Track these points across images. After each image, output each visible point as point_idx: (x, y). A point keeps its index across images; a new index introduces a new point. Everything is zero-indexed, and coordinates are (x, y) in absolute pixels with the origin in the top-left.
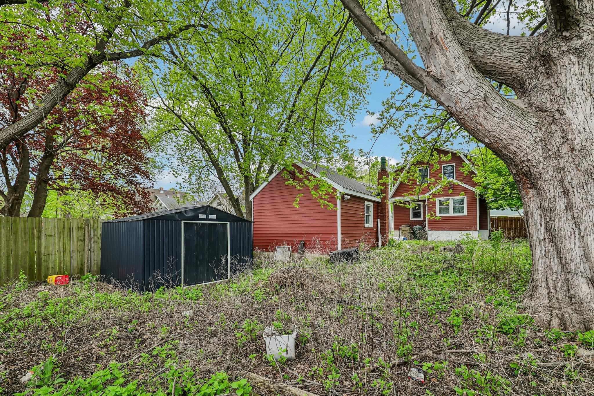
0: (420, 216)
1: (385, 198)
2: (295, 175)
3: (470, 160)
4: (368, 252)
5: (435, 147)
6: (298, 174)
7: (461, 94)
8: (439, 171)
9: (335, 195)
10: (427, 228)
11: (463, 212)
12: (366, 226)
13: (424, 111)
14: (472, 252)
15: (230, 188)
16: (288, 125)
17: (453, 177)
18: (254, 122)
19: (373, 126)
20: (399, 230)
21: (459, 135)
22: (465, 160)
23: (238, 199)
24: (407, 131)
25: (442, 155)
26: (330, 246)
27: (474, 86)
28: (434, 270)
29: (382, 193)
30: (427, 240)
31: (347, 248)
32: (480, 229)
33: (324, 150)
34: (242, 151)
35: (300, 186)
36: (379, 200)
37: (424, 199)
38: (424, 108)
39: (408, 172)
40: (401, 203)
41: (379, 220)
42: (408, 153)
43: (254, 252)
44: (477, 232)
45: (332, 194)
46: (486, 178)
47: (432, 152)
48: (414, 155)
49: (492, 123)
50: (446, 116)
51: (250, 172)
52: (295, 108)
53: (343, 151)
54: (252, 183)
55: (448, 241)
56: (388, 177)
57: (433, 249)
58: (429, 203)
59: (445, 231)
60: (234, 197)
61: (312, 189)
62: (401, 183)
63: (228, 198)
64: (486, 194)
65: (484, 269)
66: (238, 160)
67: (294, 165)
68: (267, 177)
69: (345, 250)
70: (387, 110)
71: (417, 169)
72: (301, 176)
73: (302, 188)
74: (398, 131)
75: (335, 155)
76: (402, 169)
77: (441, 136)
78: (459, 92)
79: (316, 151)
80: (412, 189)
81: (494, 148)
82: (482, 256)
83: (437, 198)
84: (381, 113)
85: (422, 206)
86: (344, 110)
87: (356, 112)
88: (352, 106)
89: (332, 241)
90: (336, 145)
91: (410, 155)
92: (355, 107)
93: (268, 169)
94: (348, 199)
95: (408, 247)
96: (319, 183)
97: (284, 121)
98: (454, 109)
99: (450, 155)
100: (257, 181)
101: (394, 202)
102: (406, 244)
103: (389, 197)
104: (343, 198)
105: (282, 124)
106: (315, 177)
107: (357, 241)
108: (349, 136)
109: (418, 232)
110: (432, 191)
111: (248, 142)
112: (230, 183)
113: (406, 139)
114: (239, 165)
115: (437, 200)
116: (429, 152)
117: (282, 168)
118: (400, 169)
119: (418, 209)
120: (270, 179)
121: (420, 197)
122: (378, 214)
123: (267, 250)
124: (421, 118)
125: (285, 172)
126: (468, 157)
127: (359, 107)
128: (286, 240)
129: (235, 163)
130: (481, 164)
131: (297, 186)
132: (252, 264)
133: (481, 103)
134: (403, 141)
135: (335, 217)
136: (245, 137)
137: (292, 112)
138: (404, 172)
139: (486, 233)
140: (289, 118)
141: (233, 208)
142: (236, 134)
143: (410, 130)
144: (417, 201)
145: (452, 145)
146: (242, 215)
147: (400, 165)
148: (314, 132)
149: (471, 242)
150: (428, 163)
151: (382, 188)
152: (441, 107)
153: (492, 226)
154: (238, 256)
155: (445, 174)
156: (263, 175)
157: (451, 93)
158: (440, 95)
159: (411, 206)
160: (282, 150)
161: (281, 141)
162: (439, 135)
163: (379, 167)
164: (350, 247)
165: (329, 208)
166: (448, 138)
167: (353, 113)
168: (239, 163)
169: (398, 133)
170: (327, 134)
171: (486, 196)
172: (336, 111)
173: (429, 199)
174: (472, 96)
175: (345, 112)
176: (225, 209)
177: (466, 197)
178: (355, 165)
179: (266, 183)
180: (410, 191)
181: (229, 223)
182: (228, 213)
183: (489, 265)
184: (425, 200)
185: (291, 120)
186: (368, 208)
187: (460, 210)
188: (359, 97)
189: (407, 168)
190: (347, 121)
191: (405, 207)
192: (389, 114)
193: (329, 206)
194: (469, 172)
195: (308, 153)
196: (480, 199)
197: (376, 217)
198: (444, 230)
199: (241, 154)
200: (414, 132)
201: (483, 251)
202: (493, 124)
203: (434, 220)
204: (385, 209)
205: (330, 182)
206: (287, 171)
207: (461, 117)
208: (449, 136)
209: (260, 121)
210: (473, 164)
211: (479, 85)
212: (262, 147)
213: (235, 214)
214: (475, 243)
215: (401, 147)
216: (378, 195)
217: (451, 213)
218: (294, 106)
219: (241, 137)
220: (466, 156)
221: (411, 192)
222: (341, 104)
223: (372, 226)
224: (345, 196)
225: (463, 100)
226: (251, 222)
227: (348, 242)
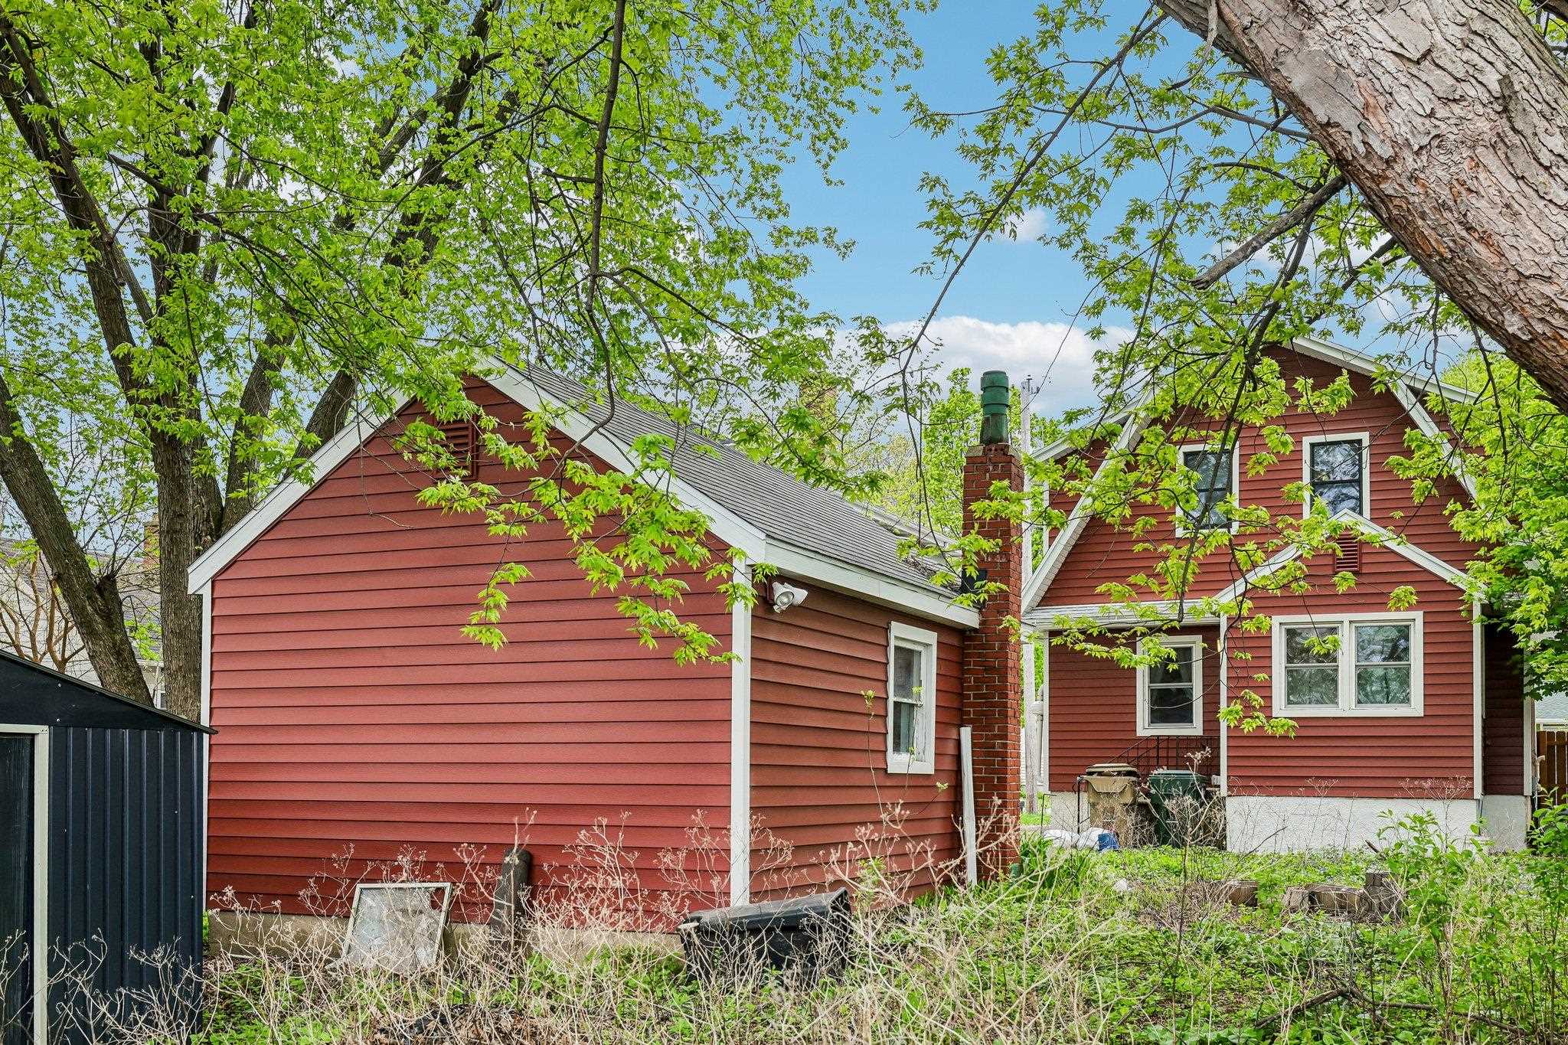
0: (1186, 716)
1: (999, 606)
2: (478, 449)
3: (1441, 419)
4: (898, 915)
5: (1270, 336)
6: (496, 444)
7: (1391, 63)
8: (1288, 467)
9: (719, 579)
10: (1222, 780)
11: (1406, 700)
12: (898, 763)
13: (1217, 131)
14: (1437, 914)
15: (55, 509)
16: (442, 139)
17: (1358, 509)
18: (225, 104)
19: (938, 193)
20: (1076, 789)
21: (1389, 277)
22: (1418, 414)
23: (110, 579)
24: (1126, 234)
25: (1301, 383)
26: (683, 883)
27: (1456, 32)
28: (1252, 1013)
29: (983, 574)
30: (1221, 846)
31: (777, 893)
32: (1488, 790)
33: (660, 311)
34: (144, 276)
35: (511, 518)
36: (970, 618)
37: (1208, 619)
38: (1215, 118)
39: (1131, 467)
40: (1090, 638)
41: (966, 733)
42: (1126, 359)
43: (209, 915)
44: (1471, 806)
45: (701, 572)
46: (1514, 520)
47: (1251, 361)
48: (1163, 371)
49: (1536, 234)
50: (1324, 174)
51: (195, 414)
52: (493, 42)
53: (774, 324)
54: (208, 481)
55: (1332, 855)
56: (1018, 486)
57: (1253, 903)
58: (1239, 640)
59: (1316, 801)
60: (83, 568)
61: (585, 537)
62: (1095, 524)
63: (45, 569)
64: (1517, 605)
65: (1499, 1006)
66: (115, 329)
67: (477, 388)
68: (304, 452)
69: (773, 908)
70: (1013, 111)
71: (1177, 456)
72: (515, 455)
73: (519, 531)
74: (1080, 230)
75: (724, 343)
76: (1096, 449)
77: (1299, 278)
78: (1381, 56)
79: (614, 309)
80: (1147, 563)
81: (1545, 367)
82: (1487, 935)
83: (1277, 620)
84: (981, 120)
85: (1197, 655)
86: (782, 86)
87: (851, 105)
88: (825, 67)
89: (691, 854)
90: (730, 287)
91: (1141, 372)
92: (844, 71)
93: (317, 398)
94: (793, 608)
95: (1122, 885)
96: (628, 500)
97: (422, 116)
98: (1356, 140)
99: (1342, 381)
100: (238, 469)
101: (1053, 634)
102: (1111, 872)
103: (1025, 605)
104: (765, 600)
105: (409, 133)
106: (602, 466)
107: (834, 856)
108: (810, 236)
109: (1178, 804)
110: (1252, 578)
111: (187, 224)
112: (57, 473)
113: (1121, 277)
114: (123, 365)
115: (1277, 625)
116: (1238, 358)
117: (400, 399)
118: (1082, 443)
119: (1176, 676)
120: (326, 461)
121: (1187, 605)
122: (961, 696)
123: (293, 908)
124: (1198, 171)
125: (419, 429)
126: (1432, 402)
127: (870, 73)
128: (420, 845)
129: (98, 352)
130: (1495, 444)
131: (495, 515)
132: (195, 992)
133: (1483, 125)
134: (1101, 292)
135: (714, 711)
136: (166, 193)
137: (471, 65)
138: (1107, 465)
139: (1514, 812)
140: (454, 99)
141: (75, 638)
142: (108, 167)
143: (1144, 231)
144: (1172, 631)
145: (1353, 328)
146: (139, 682)
147: (1083, 422)
148: (598, 198)
149: (1439, 861)
150: (1230, 419)
151: (988, 545)
152: (1291, 124)
153: (1547, 780)
154: (96, 947)
155: (1318, 485)
156: (279, 439)
157: (1343, 55)
158: (1289, 59)
159: (1143, 658)
160: (405, 293)
161: (400, 238)
162: (1289, 274)
163: (975, 423)
164: (800, 889)
165: (684, 655)
166: (1336, 293)
167: (831, 107)
168: (122, 349)
169: (1078, 245)
170: (680, 218)
171: (1518, 614)
172: (734, 85)
173: (1235, 621)
174: (1443, 83)
175: (785, 97)
176: (24, 640)
177: (1418, 615)
178: (841, 408)
179: (296, 490)
180: (1136, 570)
181: (43, 735)
182: (46, 673)
183: (1523, 983)
184: (1216, 628)
185: (464, 114)
186: (907, 659)
187: (1394, 686)
188: (867, 19)
189: (1121, 444)
190: (799, 149)
191: (1109, 662)
192: (1029, 133)
193: (684, 640)
194: (1438, 481)
195: (561, 322)
196: (1489, 631)
197: (951, 714)
198: (1310, 792)
199: (139, 297)
200: (1163, 243)
201: (1493, 913)
202: (1544, 240)
203: (1259, 736)
204: (1003, 672)
205: (690, 500)
206: (432, 420)
207: (1388, 188)
208: (1338, 281)
209: (266, 104)
210: (1454, 441)
211: (1478, 26)
212: (279, 265)
213: (92, 679)
214: (1456, 870)
215: (1094, 323)
216: (963, 590)
217: (1347, 704)
218: (481, 29)
219: (139, 194)
220: (1420, 396)
221: (1140, 579)
222: (760, 45)
223: (928, 767)
224: (779, 589)
225: (1402, 97)
226: (192, 729)
227: (788, 857)
